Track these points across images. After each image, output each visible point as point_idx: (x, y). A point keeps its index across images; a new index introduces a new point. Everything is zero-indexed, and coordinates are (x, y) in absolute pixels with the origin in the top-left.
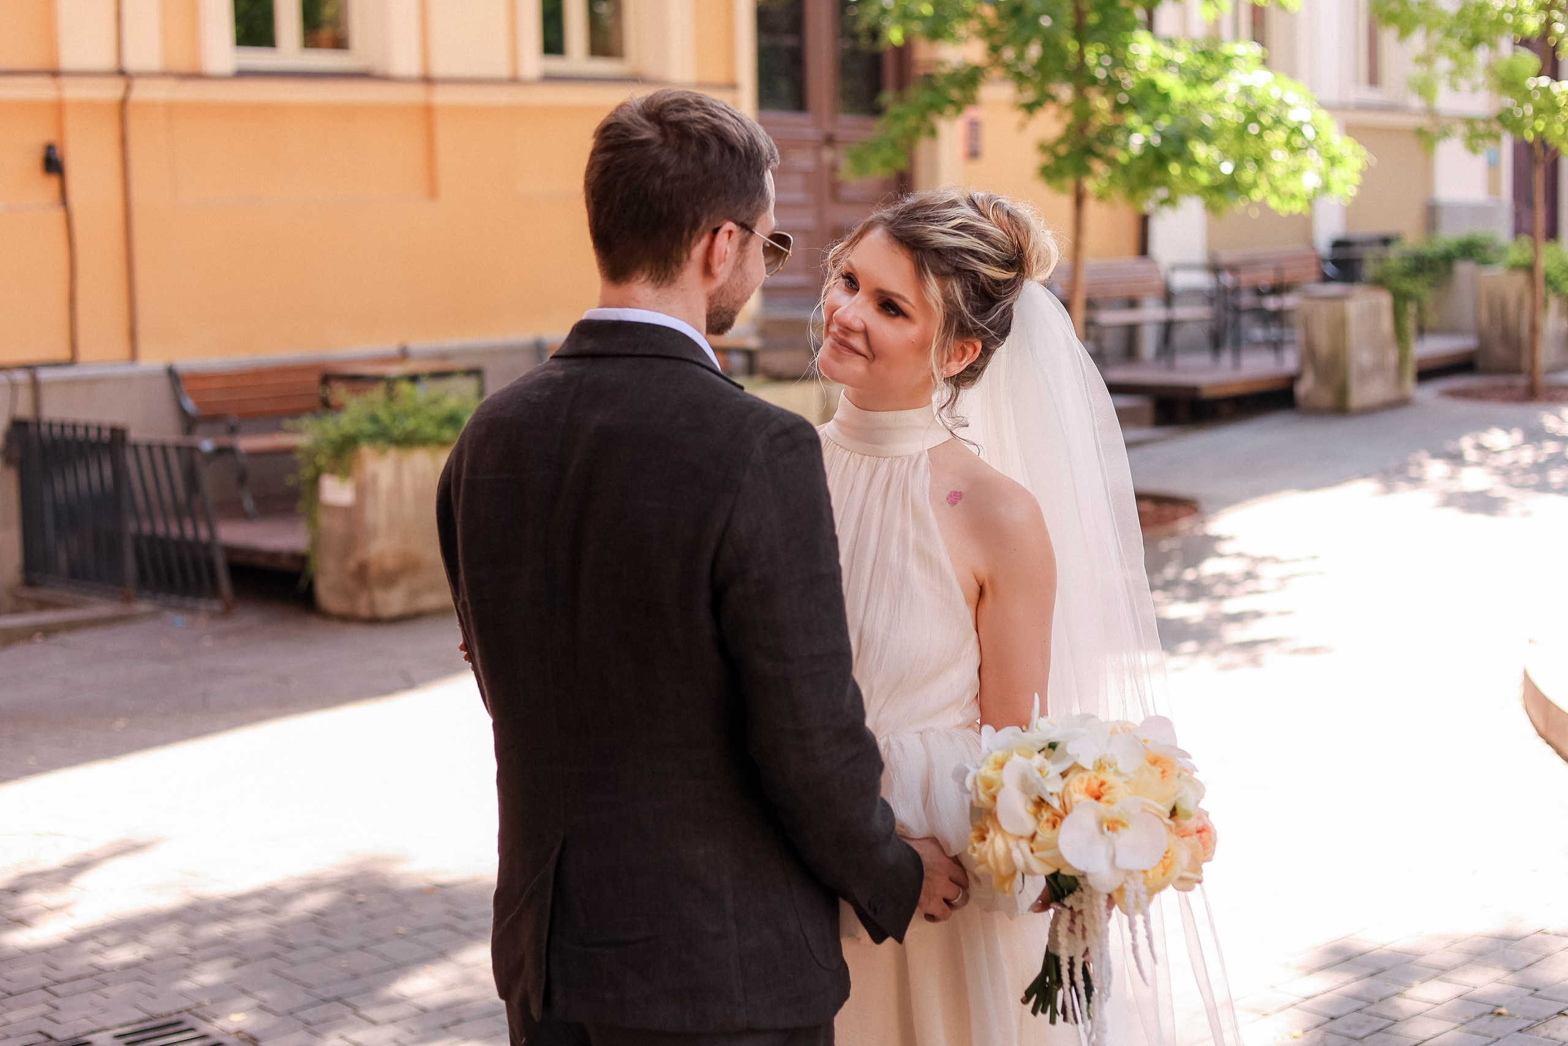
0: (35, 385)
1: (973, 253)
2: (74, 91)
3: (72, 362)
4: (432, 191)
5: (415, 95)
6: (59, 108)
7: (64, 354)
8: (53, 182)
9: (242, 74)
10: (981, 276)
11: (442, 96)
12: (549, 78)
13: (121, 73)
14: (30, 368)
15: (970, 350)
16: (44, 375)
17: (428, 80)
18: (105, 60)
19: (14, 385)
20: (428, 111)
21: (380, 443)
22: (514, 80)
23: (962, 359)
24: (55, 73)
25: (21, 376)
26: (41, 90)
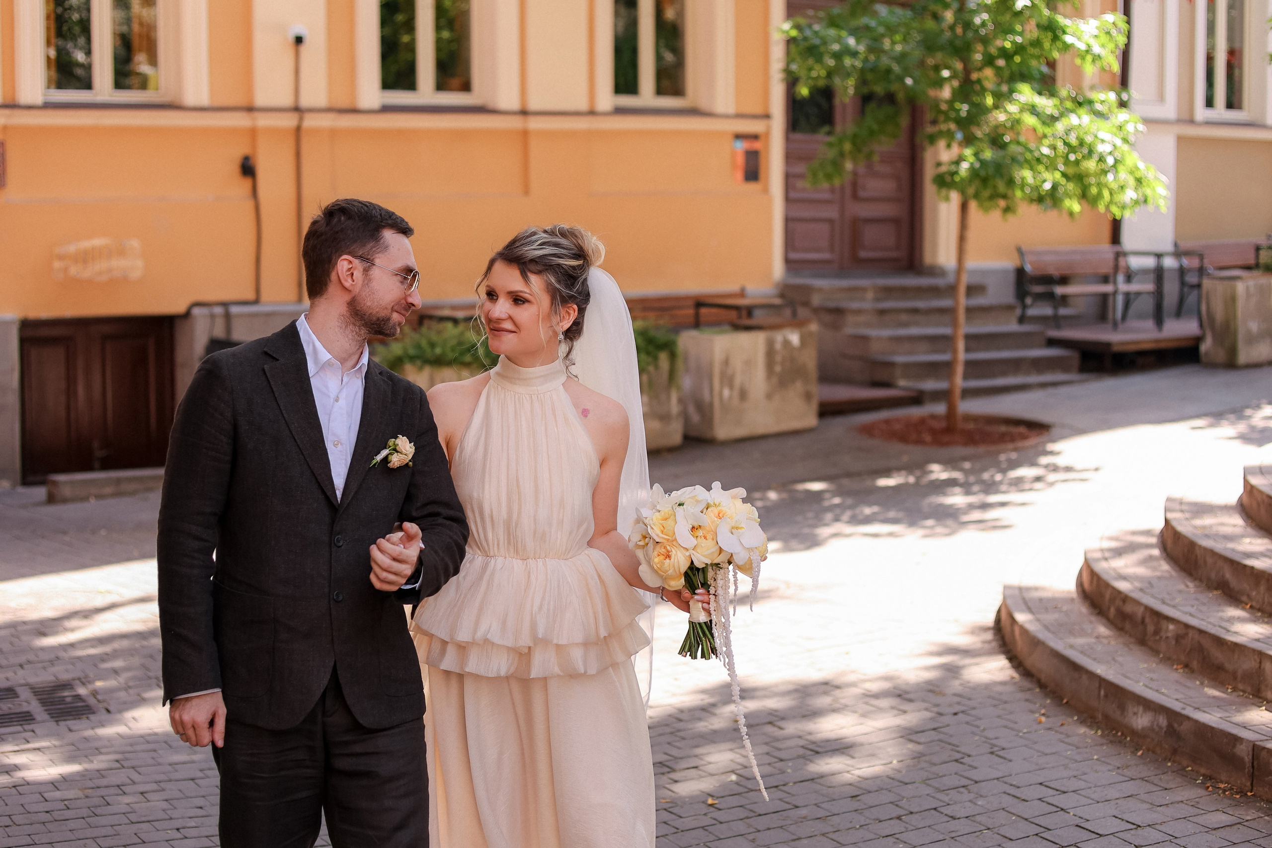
0: (228, 317)
1: (554, 255)
2: (263, 121)
3: (256, 301)
4: (526, 191)
5: (516, 123)
6: (253, 133)
7: (250, 295)
8: (247, 183)
9: (386, 109)
10: (563, 266)
11: (534, 124)
12: (619, 111)
13: (297, 109)
14: (225, 305)
15: (572, 312)
16: (234, 310)
17: (524, 112)
18: (286, 100)
19: (213, 316)
20: (525, 134)
21: (419, 363)
22: (592, 113)
23: (569, 319)
24: (250, 109)
25: (218, 310)
26: (240, 120)
